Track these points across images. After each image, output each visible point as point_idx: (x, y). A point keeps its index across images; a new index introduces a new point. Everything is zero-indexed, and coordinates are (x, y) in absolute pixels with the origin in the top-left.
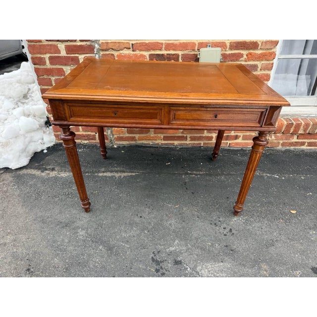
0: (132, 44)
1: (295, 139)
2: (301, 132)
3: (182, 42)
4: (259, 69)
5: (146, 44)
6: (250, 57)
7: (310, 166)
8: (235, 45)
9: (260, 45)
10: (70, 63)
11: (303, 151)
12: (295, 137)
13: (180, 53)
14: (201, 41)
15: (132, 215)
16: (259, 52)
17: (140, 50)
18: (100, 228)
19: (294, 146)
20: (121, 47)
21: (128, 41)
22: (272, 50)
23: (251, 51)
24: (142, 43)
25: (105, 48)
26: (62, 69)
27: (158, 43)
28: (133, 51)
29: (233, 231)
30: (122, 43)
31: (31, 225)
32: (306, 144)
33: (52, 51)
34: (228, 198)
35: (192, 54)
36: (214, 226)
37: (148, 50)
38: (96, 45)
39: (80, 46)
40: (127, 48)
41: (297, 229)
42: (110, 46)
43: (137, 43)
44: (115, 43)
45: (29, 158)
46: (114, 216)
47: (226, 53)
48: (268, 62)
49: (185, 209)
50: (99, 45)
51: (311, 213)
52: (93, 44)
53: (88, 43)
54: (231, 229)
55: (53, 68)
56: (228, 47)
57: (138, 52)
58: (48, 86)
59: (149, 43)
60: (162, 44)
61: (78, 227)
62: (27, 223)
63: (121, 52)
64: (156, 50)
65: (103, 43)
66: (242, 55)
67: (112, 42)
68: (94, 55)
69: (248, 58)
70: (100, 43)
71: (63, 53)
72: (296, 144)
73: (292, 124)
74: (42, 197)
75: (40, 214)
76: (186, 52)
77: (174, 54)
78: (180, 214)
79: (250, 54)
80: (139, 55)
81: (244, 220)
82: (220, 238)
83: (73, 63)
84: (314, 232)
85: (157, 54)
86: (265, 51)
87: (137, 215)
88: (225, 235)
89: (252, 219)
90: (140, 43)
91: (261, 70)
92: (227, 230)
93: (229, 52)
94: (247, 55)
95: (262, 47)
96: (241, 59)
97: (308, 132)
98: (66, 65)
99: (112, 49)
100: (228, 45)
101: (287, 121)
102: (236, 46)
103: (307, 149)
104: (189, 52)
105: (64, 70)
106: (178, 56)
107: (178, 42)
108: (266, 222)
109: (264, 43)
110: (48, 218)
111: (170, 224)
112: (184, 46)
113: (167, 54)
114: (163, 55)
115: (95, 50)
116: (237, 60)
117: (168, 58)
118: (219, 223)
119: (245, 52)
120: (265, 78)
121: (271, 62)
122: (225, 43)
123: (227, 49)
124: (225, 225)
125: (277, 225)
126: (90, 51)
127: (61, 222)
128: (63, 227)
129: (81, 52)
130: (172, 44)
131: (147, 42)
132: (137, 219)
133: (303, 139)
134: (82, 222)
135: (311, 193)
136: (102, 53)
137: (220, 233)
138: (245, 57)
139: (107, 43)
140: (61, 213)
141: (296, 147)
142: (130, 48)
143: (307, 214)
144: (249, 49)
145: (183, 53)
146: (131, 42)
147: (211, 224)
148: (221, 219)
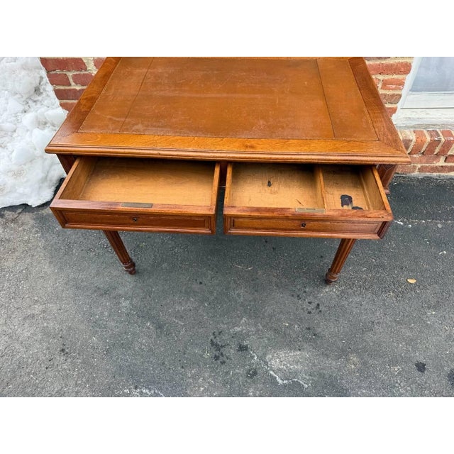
1: (441, 162)
2: (452, 152)
12: (442, 159)
15: (189, 280)
18: (148, 297)
19: (439, 171)
29: (322, 307)
31: (62, 291)
34: (322, 257)
36: (296, 299)
46: (166, 281)
54: (318, 305)
61: (121, 296)
62: (57, 288)
72: (442, 169)
73: (439, 141)
74: (74, 251)
78: (252, 281)
81: (338, 291)
84: (434, 313)
87: (196, 280)
88: (309, 313)
89: (350, 291)
92: (314, 305)
101: (431, 136)
108: (369, 295)
118: (304, 294)
124: (311, 298)
125: (384, 300)
127: (99, 288)
128: (101, 295)
132: (196, 286)
134: (125, 289)
135: (445, 252)
137: (303, 309)
140: (98, 274)
141: (442, 174)
143: (430, 285)
147: (293, 296)
148: (307, 290)
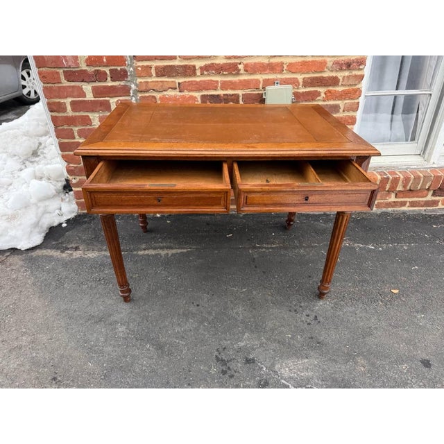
0: (179, 83)
1: (392, 198)
2: (400, 188)
3: (242, 78)
4: (341, 110)
5: (196, 83)
6: (330, 95)
7: (414, 233)
8: (309, 81)
9: (341, 80)
10: (99, 108)
11: (404, 213)
12: (393, 195)
13: (240, 93)
14: (266, 78)
15: (186, 303)
16: (340, 89)
17: (190, 91)
18: (145, 321)
19: (393, 207)
20: (164, 87)
21: (173, 80)
22: (357, 87)
23: (331, 88)
24: (192, 82)
25: (144, 88)
26: (88, 116)
27: (211, 81)
28: (180, 92)
29: (320, 319)
30: (166, 81)
31: (53, 321)
32: (408, 204)
33: (76, 94)
34: (310, 276)
35: (256, 94)
36: (293, 314)
37: (199, 90)
38: (133, 86)
39: (112, 86)
40: (172, 88)
41: (401, 312)
42: (150, 86)
43: (185, 82)
44: (157, 82)
45: (43, 235)
47: (299, 91)
48: (353, 101)
49: (255, 293)
50: (136, 85)
51: (417, 291)
52: (128, 84)
53: (122, 83)
54: (316, 317)
55: (75, 116)
56: (301, 84)
57: (186, 93)
58: (68, 138)
59: (200, 81)
60: (216, 82)
61: (116, 322)
62: (47, 319)
63: (165, 93)
64: (210, 89)
65: (140, 82)
66: (319, 94)
67: (153, 82)
68: (129, 98)
69: (327, 97)
70: (137, 82)
71: (90, 96)
72: (395, 204)
73: (388, 178)
74: (65, 285)
75: (63, 307)
76: (248, 91)
77: (233, 95)
78: (249, 300)
79: (330, 92)
80: (187, 96)
81: (332, 303)
82: (303, 328)
83: (102, 108)
85: (211, 95)
86: (347, 88)
87: (193, 303)
88: (309, 324)
89: (342, 303)
90: (189, 82)
91: (344, 111)
92: (312, 317)
93: (302, 90)
94: (325, 94)
95: (344, 83)
96: (318, 98)
97: (408, 188)
98: (93, 111)
99: (153, 90)
100: (301, 81)
101: (381, 175)
102: (311, 83)
103: (409, 211)
104: (251, 91)
105: (91, 118)
106: (237, 96)
107: (237, 79)
108: (361, 305)
109: (346, 78)
110: (75, 311)
111: (237, 313)
112: (245, 83)
113: (224, 95)
114: (218, 95)
115: (131, 91)
116: (313, 100)
117: (225, 99)
118: (300, 309)
119: (322, 90)
120: (350, 121)
121: (356, 101)
122: (297, 78)
123: (300, 86)
124: (308, 312)
125: (375, 308)
126: (125, 93)
127: (93, 317)
128: (96, 322)
129: (113, 95)
130: (229, 81)
132: (193, 309)
133: (403, 198)
134: (121, 315)
135: (416, 267)
136: (140, 95)
137: (302, 321)
138: (323, 95)
139: (146, 82)
141: (395, 209)
142: (176, 88)
143: (412, 294)
144: (328, 86)
145: (244, 93)
146: (177, 81)
147: (290, 311)
148: (302, 304)
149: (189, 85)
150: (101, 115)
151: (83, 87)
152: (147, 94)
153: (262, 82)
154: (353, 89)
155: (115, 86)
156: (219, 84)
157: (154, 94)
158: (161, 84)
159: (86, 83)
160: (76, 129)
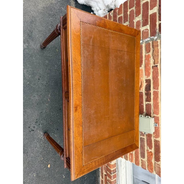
0: (157, 66)
1: (104, 173)
2: (108, 178)
3: (159, 104)
4: (142, 159)
5: (157, 77)
6: (150, 154)
7: (86, 179)
8: (158, 144)
9: (157, 163)
10: (144, 19)
11: (99, 176)
13: (152, 103)
14: (160, 119)
15: (40, 74)
16: (153, 161)
17: (153, 72)
18: (29, 56)
19: (101, 172)
20: (155, 57)
21: (159, 62)
22: (154, 171)
23: (154, 156)
24: (158, 73)
25: (154, 44)
26: (140, 14)
27: (158, 86)
28: (153, 67)
29: (32, 132)
30: (158, 58)
31: (29, 15)
32: (102, 179)
33: (152, 3)
34: (58, 129)
35: (151, 112)
36: (35, 121)
37: (153, 78)
38: (156, 37)
39: (156, 25)
40: (154, 61)
41: (37, 167)
42: (156, 48)
43: (158, 70)
44: (158, 52)
45: (85, 4)
46: (39, 63)
47: (152, 137)
48: (147, 166)
49: (47, 105)
50: (157, 39)
51: (49, 175)
52: (157, 34)
53: (158, 31)
54: (34, 130)
55: (140, 6)
57: (152, 70)
58: (129, 5)
59: (158, 79)
60: (158, 89)
61: (29, 43)
62: (30, 12)
63: (152, 58)
64: (154, 85)
65: (158, 42)
66: (151, 148)
67: (158, 50)
68: (149, 37)
69: (149, 152)
70: (158, 40)
71: (151, 12)
73: (111, 174)
74: (51, 18)
75: (37, 19)
76: (152, 107)
77: (150, 98)
78: (43, 102)
79: (152, 155)
80: (150, 71)
81: (41, 138)
82: (27, 125)
83: (144, 21)
84: (35, 176)
85: (150, 85)
86: (153, 165)
87: (40, 77)
88: (29, 127)
89: (42, 142)
90: (158, 72)
91: (142, 160)
92: (33, 129)
93: (153, 139)
94: (151, 152)
95: (156, 164)
96: (148, 147)
97: (108, 182)
98: (143, 16)
99: (154, 50)
100: (157, 139)
101: (113, 171)
102: (156, 145)
103: (100, 179)
104: (152, 109)
105: (139, 16)
106: (150, 101)
107: (159, 101)
108: (40, 150)
109: (159, 166)
110: (35, 24)
111: (34, 97)
112: (157, 106)
113: (151, 93)
114: (150, 89)
115: (153, 37)
116: (148, 144)
117: (148, 93)
118: (38, 124)
119: (153, 150)
120: (137, 162)
121: (147, 168)
122: (159, 137)
123: (155, 139)
124: (36, 127)
125: (39, 156)
126: (152, 33)
127: (32, 33)
128: (28, 34)
129: (151, 26)
130: (158, 97)
131: (159, 77)
132: (37, 77)
133: (105, 178)
134: (33, 45)
135: (64, 177)
136: (151, 43)
137: (31, 125)
138: (150, 150)
139: (158, 46)
140: (39, 31)
141: (101, 173)
142: (154, 64)
143: (48, 173)
144: (155, 154)
145: (152, 105)
146: (158, 65)
147: (37, 120)
148: (40, 125)
149: (156, 72)
150: (141, 21)
151: (156, 7)
152: (151, 47)
153: (157, 116)
154: (153, 169)
155: (156, 27)
156: (156, 90)
157: (151, 51)
158: (156, 55)
159: (158, 8)
160: (134, 8)
